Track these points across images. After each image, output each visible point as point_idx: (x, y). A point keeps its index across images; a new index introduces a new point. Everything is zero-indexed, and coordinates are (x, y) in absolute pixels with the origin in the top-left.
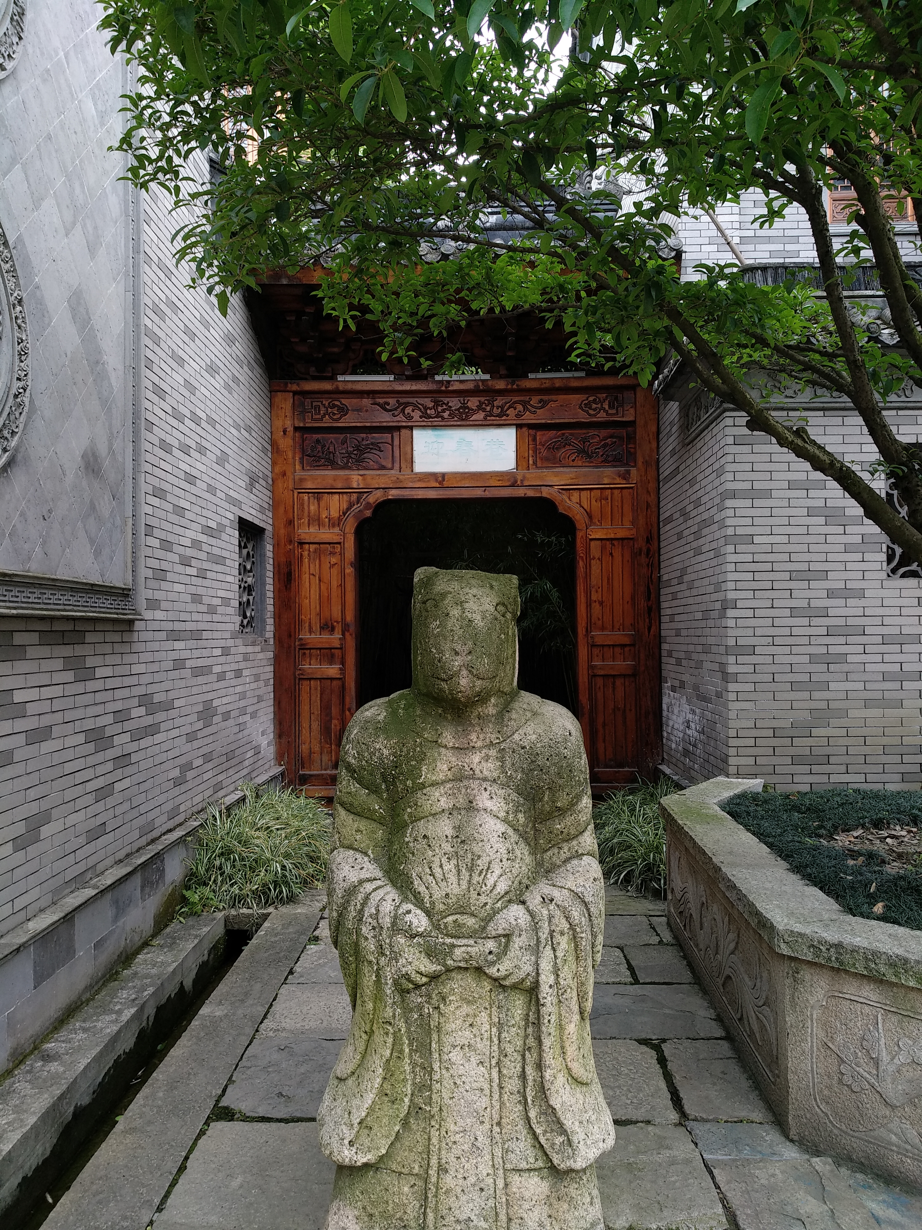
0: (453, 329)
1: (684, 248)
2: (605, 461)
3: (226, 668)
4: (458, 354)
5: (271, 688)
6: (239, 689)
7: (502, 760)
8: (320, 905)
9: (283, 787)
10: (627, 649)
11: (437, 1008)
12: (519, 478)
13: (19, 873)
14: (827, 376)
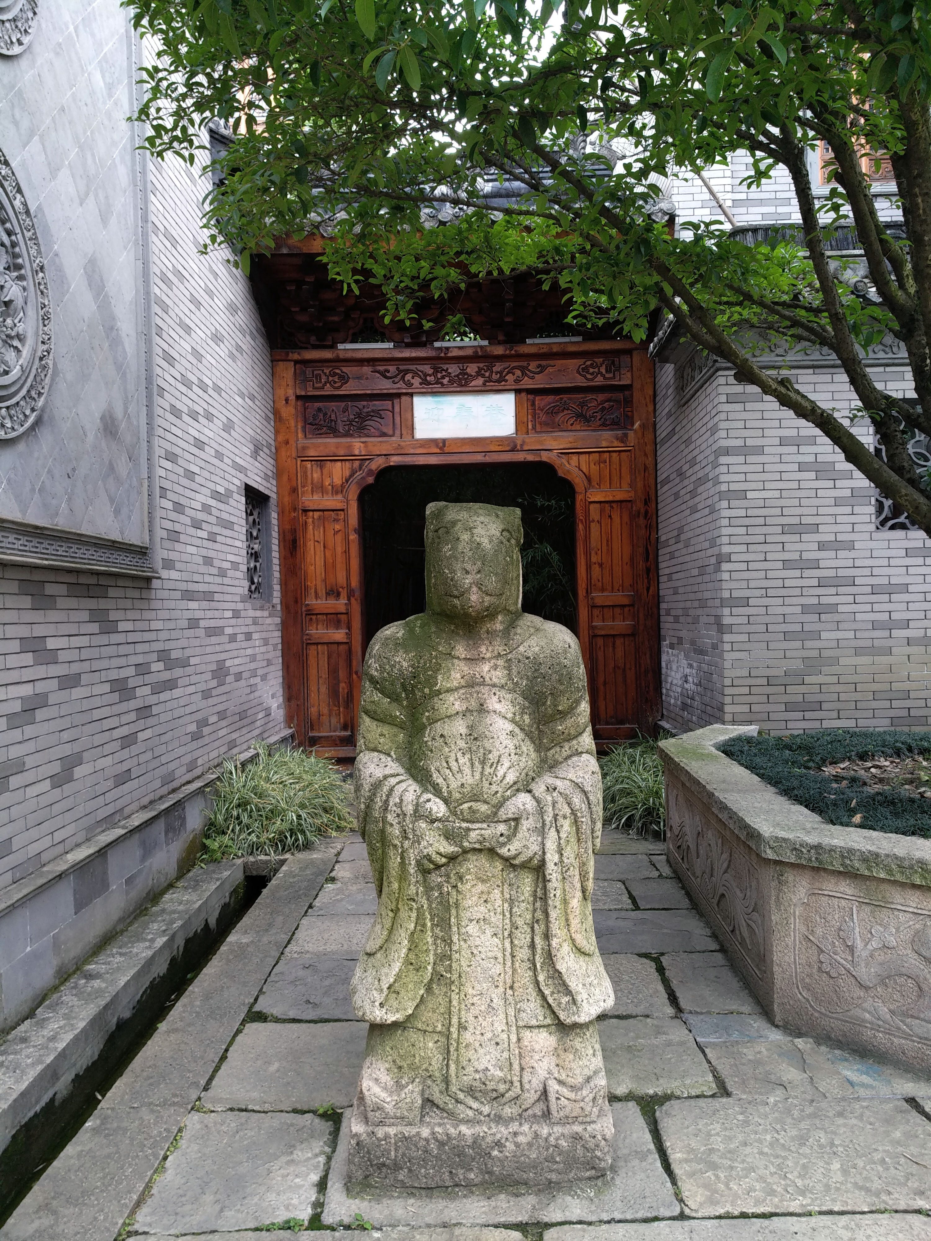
0: (454, 291)
1: (677, 212)
2: (604, 425)
3: (237, 630)
4: (459, 316)
5: (279, 653)
6: (249, 652)
7: (509, 668)
8: (334, 851)
9: (293, 748)
10: (626, 609)
11: (455, 887)
12: (519, 443)
13: (56, 808)
14: (811, 330)
